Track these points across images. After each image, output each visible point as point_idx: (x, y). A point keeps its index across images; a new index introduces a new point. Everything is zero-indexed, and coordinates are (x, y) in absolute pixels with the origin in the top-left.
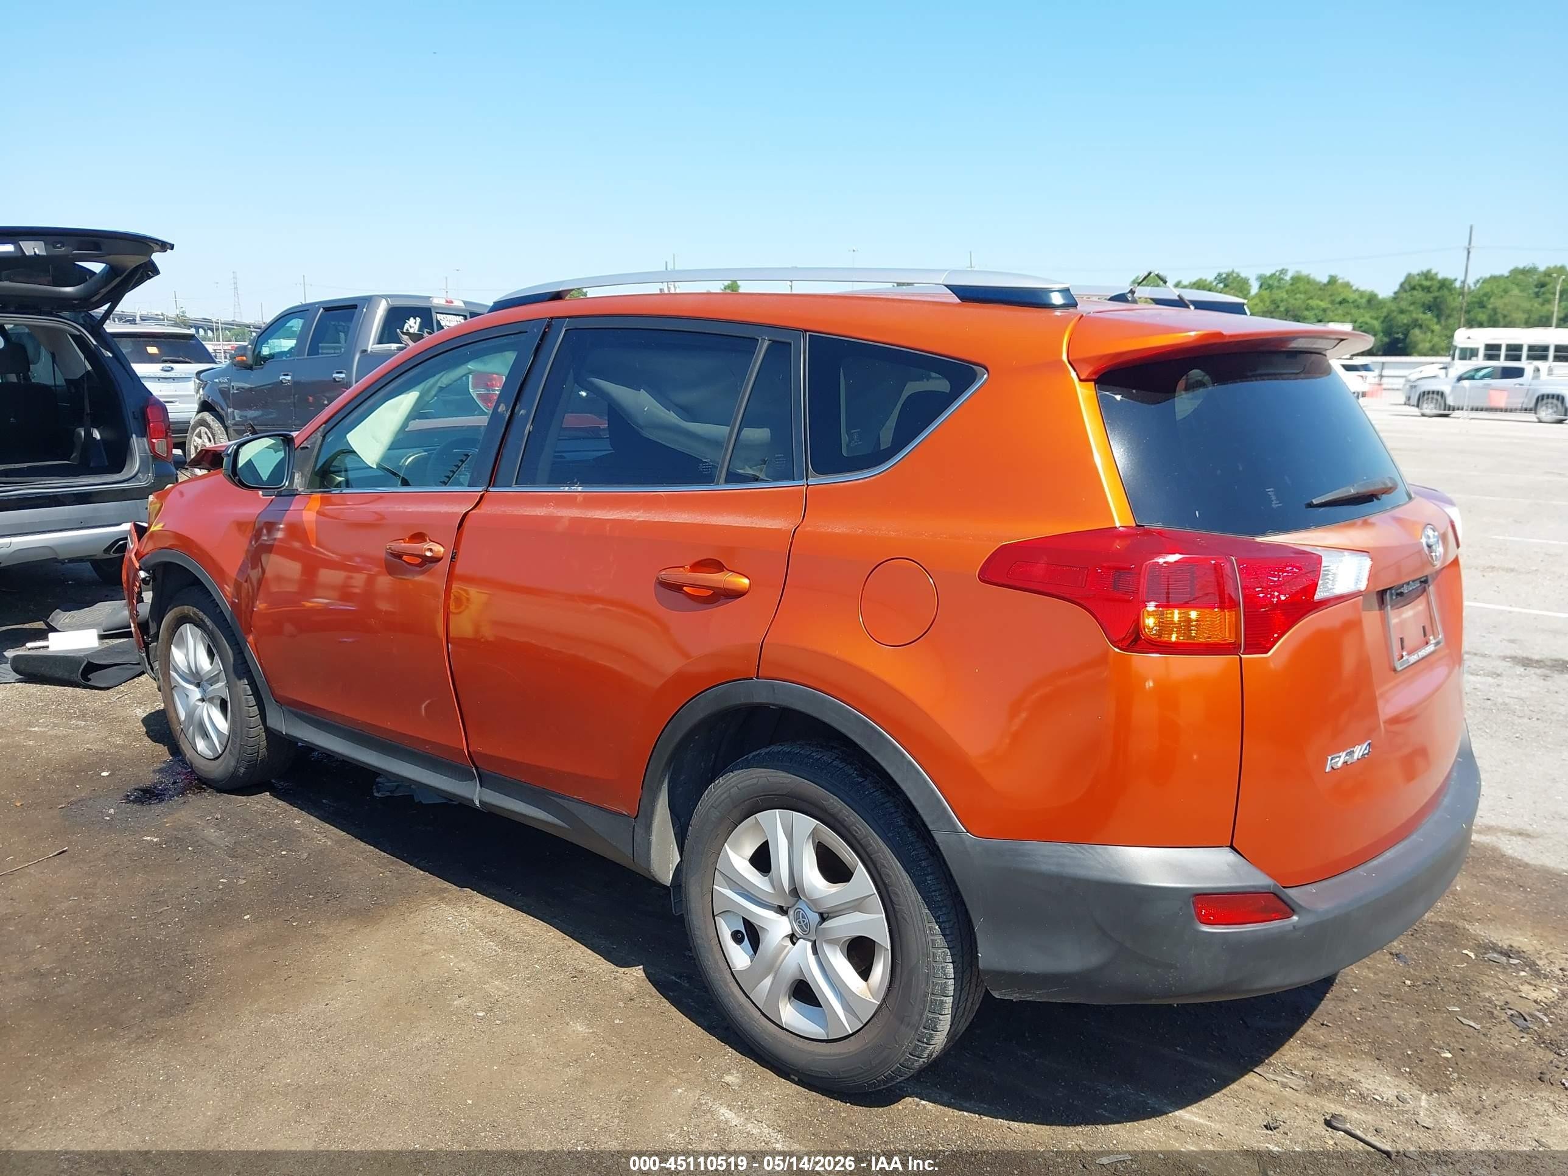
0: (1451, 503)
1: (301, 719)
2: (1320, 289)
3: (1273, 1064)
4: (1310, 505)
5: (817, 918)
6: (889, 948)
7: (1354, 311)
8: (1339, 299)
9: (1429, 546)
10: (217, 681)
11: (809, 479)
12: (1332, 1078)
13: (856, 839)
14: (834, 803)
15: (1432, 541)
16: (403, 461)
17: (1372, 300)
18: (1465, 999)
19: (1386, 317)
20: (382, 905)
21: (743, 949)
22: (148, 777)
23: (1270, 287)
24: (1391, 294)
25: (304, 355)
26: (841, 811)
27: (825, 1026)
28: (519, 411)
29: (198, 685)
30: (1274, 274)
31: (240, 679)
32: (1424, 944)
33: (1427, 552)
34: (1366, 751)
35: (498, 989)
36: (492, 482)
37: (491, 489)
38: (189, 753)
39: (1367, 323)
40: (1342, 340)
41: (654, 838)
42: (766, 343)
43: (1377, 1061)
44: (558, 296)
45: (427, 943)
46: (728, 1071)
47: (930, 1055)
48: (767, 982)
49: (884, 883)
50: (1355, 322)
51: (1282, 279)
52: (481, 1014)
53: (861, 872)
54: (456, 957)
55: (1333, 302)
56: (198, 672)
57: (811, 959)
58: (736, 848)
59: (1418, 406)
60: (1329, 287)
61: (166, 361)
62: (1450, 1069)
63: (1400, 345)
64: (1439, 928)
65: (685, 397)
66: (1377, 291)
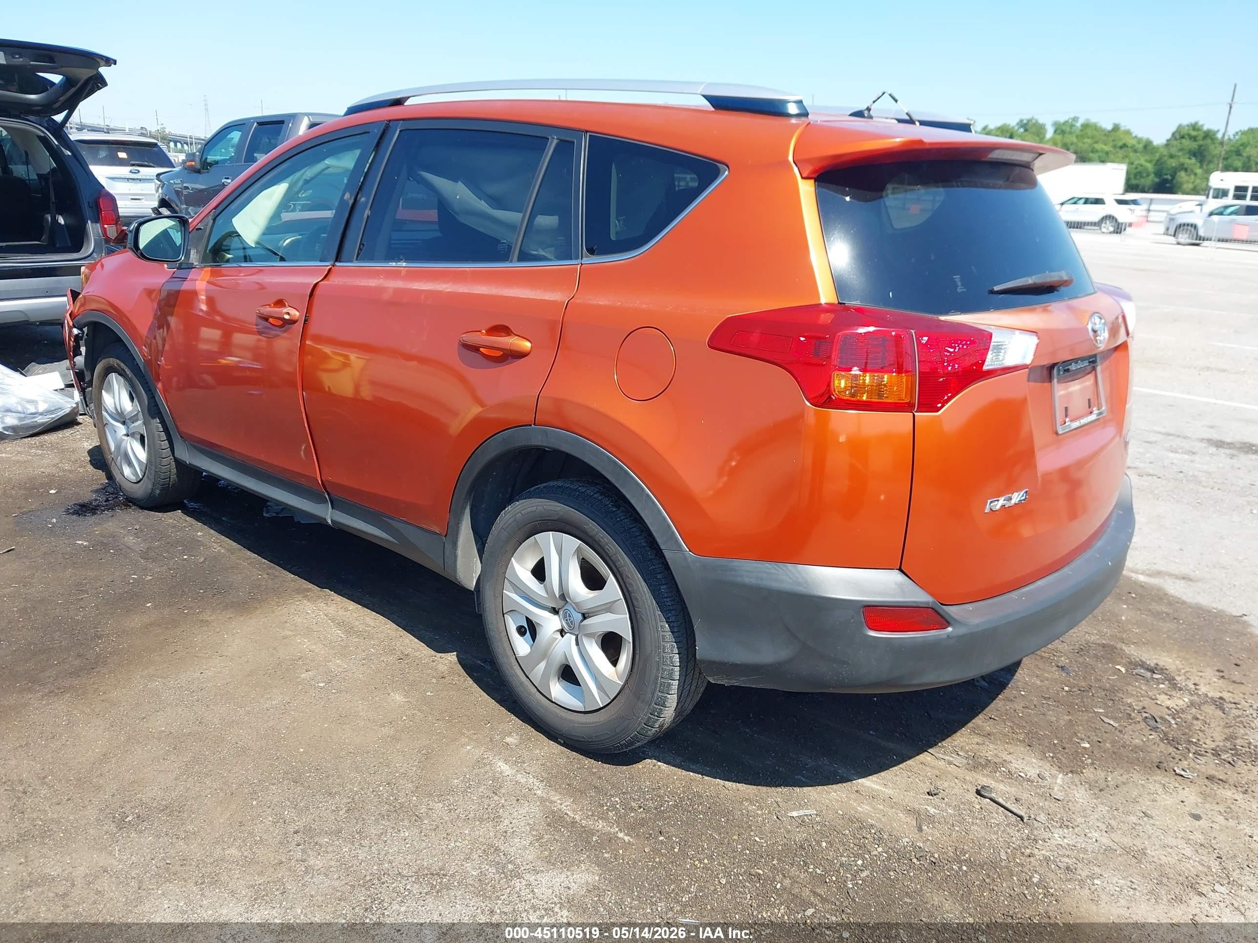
0: (1128, 298)
1: (198, 450)
2: (1105, 135)
3: (944, 747)
4: (992, 292)
5: (580, 617)
6: (631, 641)
7: (1131, 154)
8: (1120, 144)
9: (1095, 331)
10: (137, 420)
11: (584, 259)
12: (989, 758)
13: (608, 556)
14: (593, 527)
15: (1097, 327)
16: (281, 242)
17: (1147, 146)
18: (1110, 704)
19: (1158, 161)
20: (257, 599)
21: (525, 640)
22: (87, 495)
23: (1063, 132)
24: (1164, 142)
25: (241, 162)
26: (597, 533)
27: (583, 702)
28: (360, 198)
29: (124, 423)
30: (1067, 121)
31: (153, 418)
32: (1085, 660)
33: (1092, 337)
34: (1023, 498)
35: (339, 666)
36: (338, 259)
37: (337, 264)
38: (118, 478)
39: (1141, 165)
40: (1041, 154)
41: (459, 552)
42: (555, 142)
43: (1028, 748)
44: (398, 102)
45: (288, 630)
46: (510, 734)
47: (661, 726)
48: (542, 665)
49: (628, 590)
50: (1132, 164)
51: (1074, 126)
52: (322, 685)
53: (612, 581)
54: (309, 641)
55: (1115, 147)
56: (122, 412)
57: (574, 649)
58: (520, 561)
59: (1174, 236)
60: (1112, 133)
61: (133, 165)
62: (1087, 756)
63: (1168, 185)
64: (1101, 648)
65: (493, 189)
66: (1152, 138)
